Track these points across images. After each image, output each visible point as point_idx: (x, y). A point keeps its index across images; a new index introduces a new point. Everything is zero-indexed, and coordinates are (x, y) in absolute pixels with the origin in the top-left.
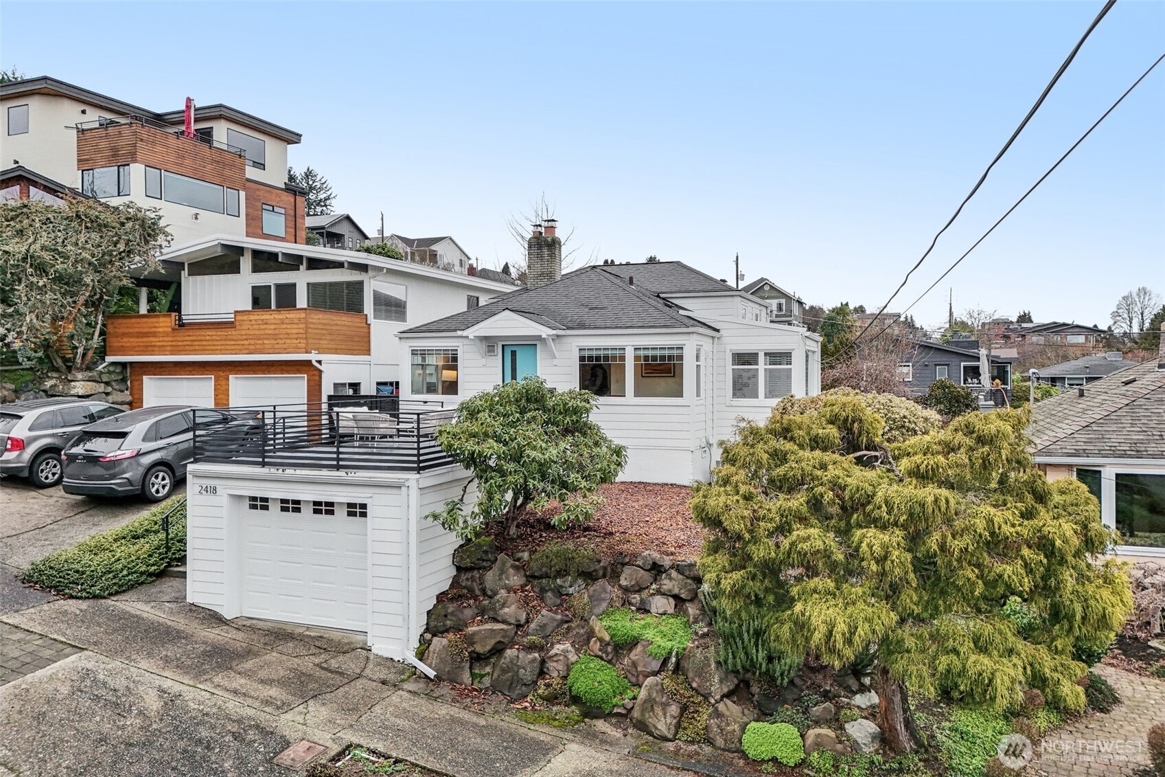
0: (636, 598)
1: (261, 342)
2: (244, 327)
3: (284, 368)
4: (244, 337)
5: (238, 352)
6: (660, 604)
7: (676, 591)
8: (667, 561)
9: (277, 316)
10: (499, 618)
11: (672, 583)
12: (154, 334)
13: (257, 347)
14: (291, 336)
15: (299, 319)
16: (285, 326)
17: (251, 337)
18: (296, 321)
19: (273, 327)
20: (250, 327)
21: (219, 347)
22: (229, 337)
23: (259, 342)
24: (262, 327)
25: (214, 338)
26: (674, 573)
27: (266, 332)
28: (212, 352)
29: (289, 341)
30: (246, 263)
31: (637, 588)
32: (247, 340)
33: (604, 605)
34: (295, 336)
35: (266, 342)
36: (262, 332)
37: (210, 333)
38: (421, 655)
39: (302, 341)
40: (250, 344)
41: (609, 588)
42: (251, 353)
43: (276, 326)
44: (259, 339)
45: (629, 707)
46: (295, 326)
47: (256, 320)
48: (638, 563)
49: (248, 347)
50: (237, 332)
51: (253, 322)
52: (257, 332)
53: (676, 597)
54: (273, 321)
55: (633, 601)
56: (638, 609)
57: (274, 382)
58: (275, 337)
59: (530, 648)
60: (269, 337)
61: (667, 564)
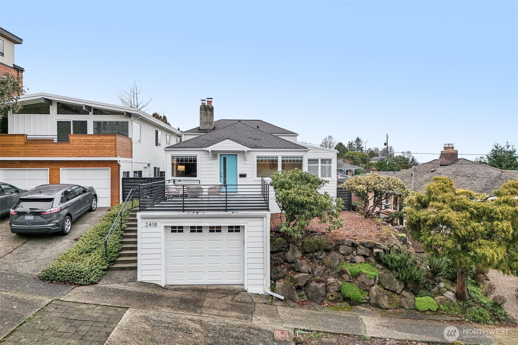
1: (87, 151)
2: (75, 143)
3: (97, 164)
4: (75, 148)
5: (71, 156)
6: (359, 259)
7: (364, 253)
8: (357, 242)
9: (97, 138)
10: (301, 271)
11: (362, 250)
12: (12, 145)
13: (84, 153)
14: (106, 148)
15: (112, 140)
16: (102, 143)
17: (80, 148)
18: (109, 140)
19: (95, 143)
20: (79, 143)
21: (58, 153)
22: (65, 148)
23: (86, 151)
24: (87, 143)
26: (362, 247)
27: (90, 146)
28: (54, 156)
29: (105, 151)
30: (53, 109)
31: (347, 254)
32: (78, 150)
33: (338, 262)
34: (109, 148)
35: (90, 151)
36: (87, 146)
37: (52, 146)
38: (273, 290)
39: (113, 151)
40: (79, 152)
41: (337, 254)
42: (80, 157)
43: (97, 143)
44: (85, 150)
45: (368, 299)
46: (108, 143)
47: (83, 140)
48: (345, 244)
49: (78, 153)
50: (70, 146)
51: (82, 141)
52: (85, 146)
53: (365, 256)
54: (95, 140)
55: (348, 259)
56: (351, 262)
57: (88, 172)
58: (96, 148)
59: (319, 282)
60: (92, 148)
61: (358, 243)
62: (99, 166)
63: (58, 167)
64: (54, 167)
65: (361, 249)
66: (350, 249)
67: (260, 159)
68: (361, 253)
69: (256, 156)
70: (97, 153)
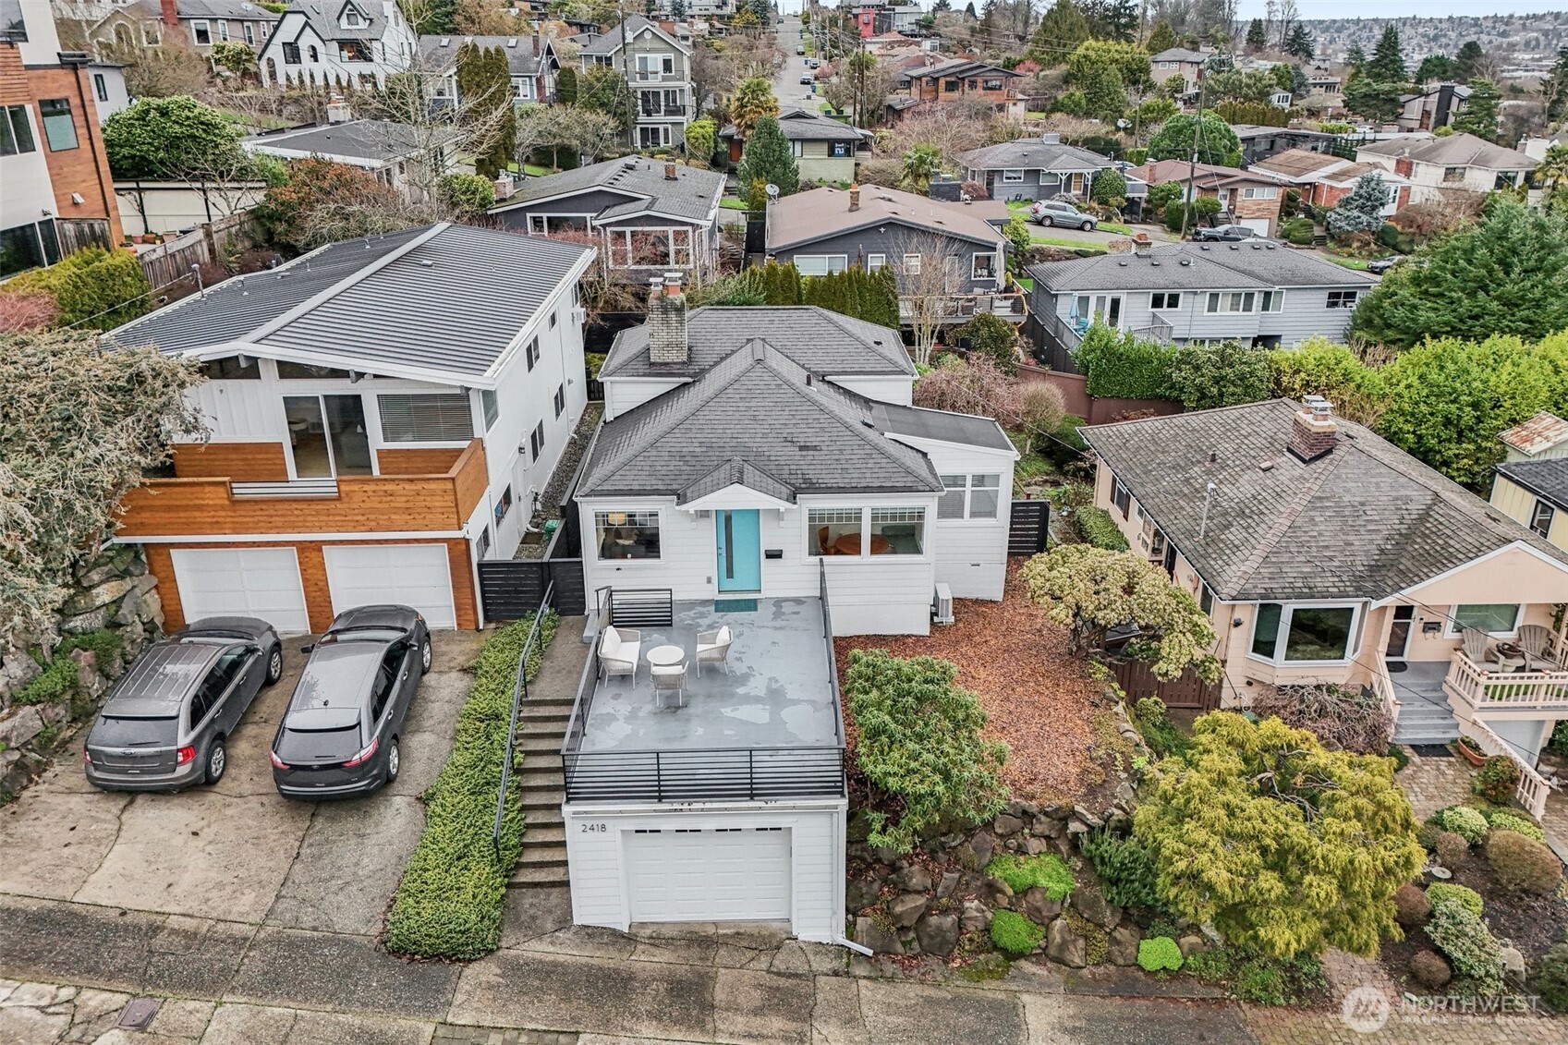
0: (1013, 842)
1: (386, 517)
2: (355, 499)
4: (357, 511)
5: (349, 529)
6: (1035, 845)
7: (1047, 833)
8: (1033, 806)
9: (407, 487)
10: (910, 890)
11: (1043, 826)
12: (199, 508)
13: (381, 523)
14: (434, 510)
15: (444, 491)
16: (423, 498)
17: (368, 511)
18: (437, 492)
20: (365, 499)
21: (317, 523)
22: (334, 512)
23: (382, 517)
24: (384, 499)
25: (307, 512)
26: (1043, 818)
27: (393, 504)
28: (306, 529)
29: (431, 517)
31: (1010, 834)
32: (363, 515)
33: (989, 854)
34: (441, 510)
35: (393, 516)
36: (386, 506)
37: (298, 507)
38: (850, 935)
39: (452, 516)
40: (368, 520)
41: (988, 838)
43: (408, 498)
44: (382, 514)
45: (1044, 945)
46: (438, 498)
47: (374, 491)
48: (1008, 811)
49: (364, 522)
50: (344, 506)
51: (370, 494)
52: (379, 506)
53: (1048, 838)
54: (403, 493)
55: (1011, 845)
56: (1016, 852)
57: (391, 551)
58: (408, 510)
59: (945, 911)
60: (396, 510)
61: (1035, 810)
63: (318, 544)
64: (308, 544)
65: (1041, 822)
66: (1017, 822)
67: (817, 514)
68: (1041, 832)
69: (808, 507)
70: (412, 522)
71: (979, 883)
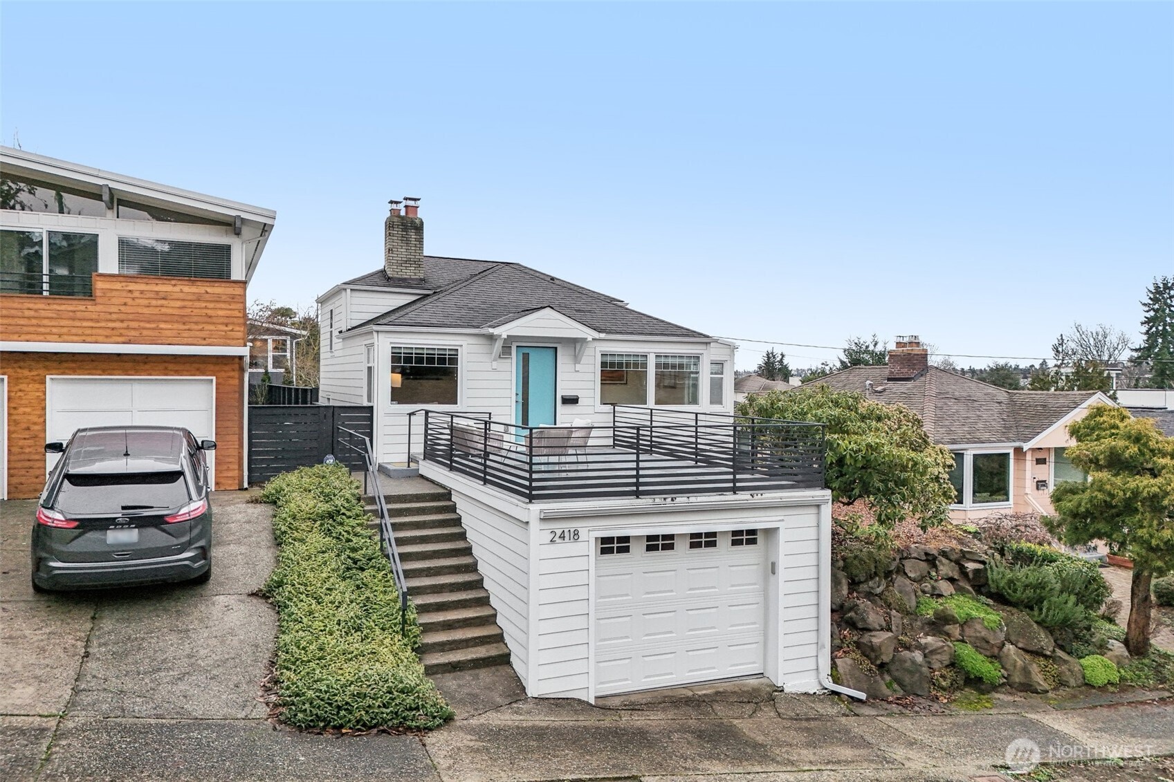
0: (927, 586)
1: (153, 326)
2: (114, 301)
4: (114, 316)
5: (100, 339)
6: (945, 587)
8: (933, 550)
9: (186, 289)
13: (145, 333)
14: (214, 320)
15: (233, 297)
16: (204, 305)
17: (131, 317)
18: (224, 298)
19: (179, 304)
20: (129, 301)
21: (54, 330)
22: (79, 315)
23: (148, 325)
24: (154, 302)
25: (43, 313)
27: (164, 310)
28: (41, 338)
29: (212, 327)
31: (920, 578)
32: (122, 321)
33: (914, 597)
34: (226, 321)
35: (162, 326)
36: (156, 311)
37: (31, 306)
38: (836, 680)
39: (237, 328)
40: (128, 328)
42: (129, 342)
43: (186, 303)
44: (149, 322)
45: (1006, 675)
46: (223, 306)
47: (142, 292)
49: (122, 331)
50: (99, 308)
51: (137, 294)
52: (146, 311)
53: (953, 580)
54: (181, 296)
55: (926, 589)
56: (932, 595)
58: (183, 319)
59: (910, 648)
60: (169, 318)
61: (935, 552)
62: (177, 372)
63: (41, 372)
64: (26, 373)
65: (943, 565)
66: (924, 565)
67: (609, 359)
68: (946, 574)
69: (600, 351)
70: (186, 334)
71: (919, 623)
